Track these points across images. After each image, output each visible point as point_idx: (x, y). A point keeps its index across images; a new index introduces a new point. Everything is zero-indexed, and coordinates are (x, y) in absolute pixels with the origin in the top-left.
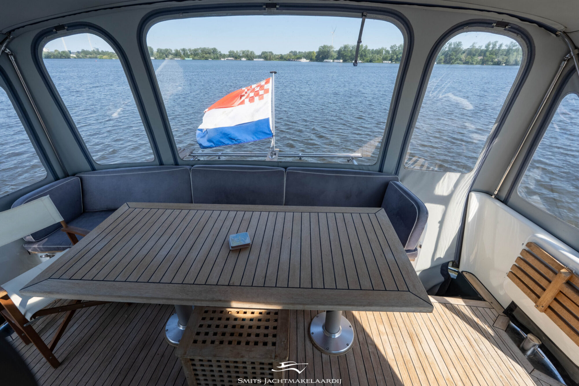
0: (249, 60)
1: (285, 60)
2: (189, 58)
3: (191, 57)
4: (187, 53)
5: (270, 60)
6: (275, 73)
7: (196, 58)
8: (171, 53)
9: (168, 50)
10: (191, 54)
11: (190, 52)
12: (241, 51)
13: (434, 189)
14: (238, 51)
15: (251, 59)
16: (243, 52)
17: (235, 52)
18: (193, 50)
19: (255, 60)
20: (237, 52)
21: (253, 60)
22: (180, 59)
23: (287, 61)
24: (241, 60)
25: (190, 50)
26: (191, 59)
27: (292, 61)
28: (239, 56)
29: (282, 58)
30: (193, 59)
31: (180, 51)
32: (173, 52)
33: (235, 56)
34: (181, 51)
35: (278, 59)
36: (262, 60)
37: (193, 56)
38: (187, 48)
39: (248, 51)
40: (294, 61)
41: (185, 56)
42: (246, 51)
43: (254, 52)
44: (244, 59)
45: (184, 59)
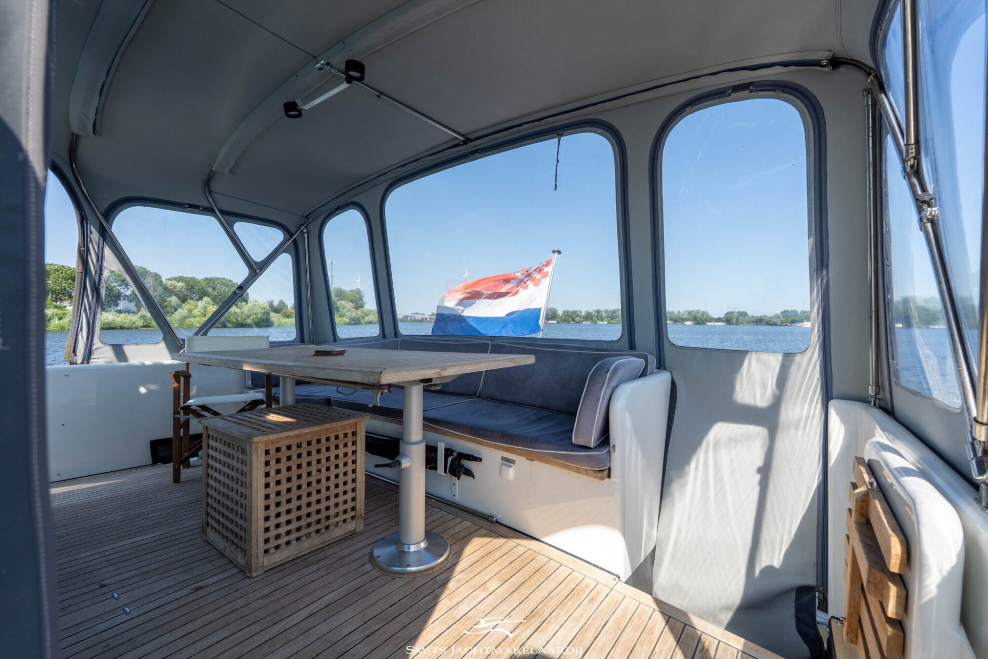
0: (698, 324)
1: (768, 323)
2: (603, 321)
3: (606, 320)
4: (602, 315)
5: (737, 325)
6: (559, 252)
7: (612, 321)
8: (580, 314)
9: (576, 311)
10: (608, 317)
11: (606, 314)
12: (686, 311)
13: (731, 388)
14: (681, 312)
15: (701, 322)
16: (690, 313)
17: (676, 313)
18: (610, 311)
19: (708, 324)
20: (679, 312)
21: (704, 324)
22: (590, 323)
23: (771, 325)
24: (683, 324)
25: (606, 311)
26: (606, 323)
27: (780, 325)
28: (681, 318)
29: (759, 321)
30: (609, 323)
31: (592, 312)
32: (583, 314)
33: (674, 319)
34: (594, 313)
35: (753, 322)
36: (722, 324)
37: (609, 319)
38: (602, 309)
39: (698, 312)
40: (786, 325)
41: (598, 319)
42: (694, 311)
43: (708, 313)
44: (688, 323)
45: (596, 323)
